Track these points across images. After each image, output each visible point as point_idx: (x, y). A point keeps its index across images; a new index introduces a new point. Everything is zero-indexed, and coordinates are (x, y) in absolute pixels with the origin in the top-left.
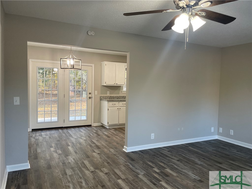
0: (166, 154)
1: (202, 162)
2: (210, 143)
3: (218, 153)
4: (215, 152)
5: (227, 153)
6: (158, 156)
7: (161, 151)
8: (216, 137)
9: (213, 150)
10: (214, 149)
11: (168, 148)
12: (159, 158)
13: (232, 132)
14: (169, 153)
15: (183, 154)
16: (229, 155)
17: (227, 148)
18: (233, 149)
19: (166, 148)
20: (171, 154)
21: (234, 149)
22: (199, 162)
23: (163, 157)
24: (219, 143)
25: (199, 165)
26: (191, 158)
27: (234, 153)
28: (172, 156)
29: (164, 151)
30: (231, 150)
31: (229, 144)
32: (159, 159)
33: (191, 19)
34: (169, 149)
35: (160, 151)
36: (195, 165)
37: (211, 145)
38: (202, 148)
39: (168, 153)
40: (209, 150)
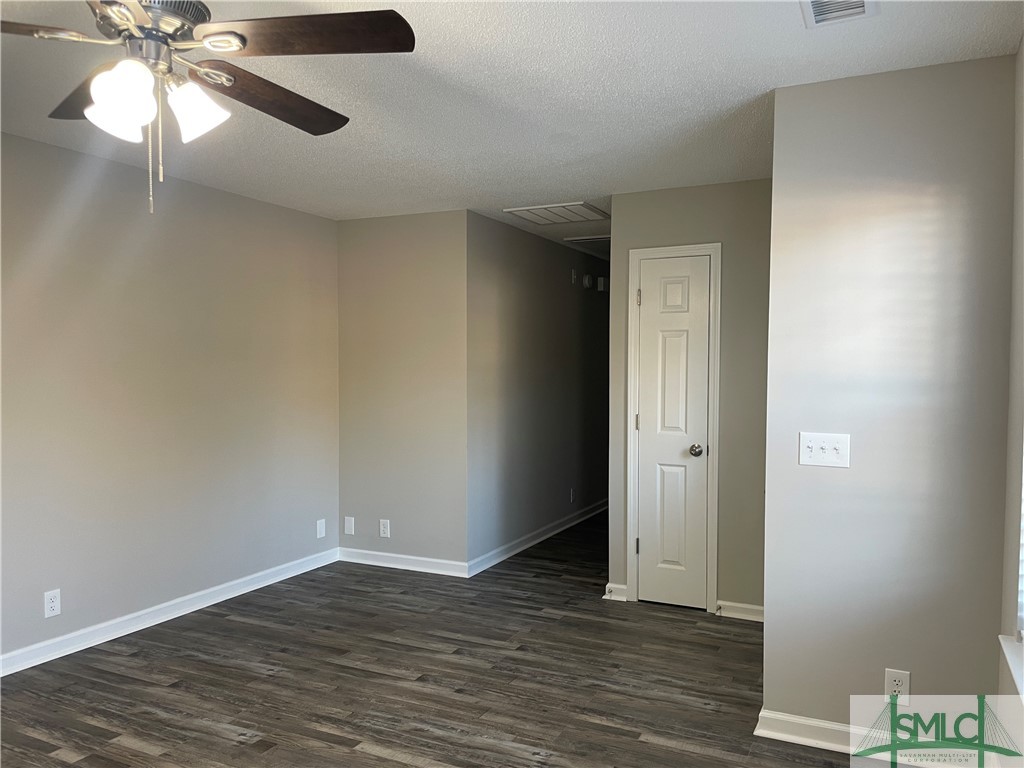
0: (122, 670)
1: (274, 664)
2: (312, 581)
3: (337, 613)
4: (327, 612)
5: (370, 606)
6: (81, 689)
7: (99, 661)
8: (337, 555)
9: (322, 607)
10: (327, 601)
11: (133, 640)
12: (83, 695)
13: (386, 528)
14: (138, 662)
15: (199, 650)
16: (373, 615)
17: (369, 589)
18: (389, 589)
19: (125, 643)
20: (145, 663)
21: (394, 586)
22: (263, 669)
23: (104, 688)
24: (343, 577)
25: (264, 681)
26: (233, 662)
27: (392, 602)
28: (151, 672)
29: (112, 659)
30: (384, 592)
31: (377, 571)
32: (83, 701)
33: (168, 90)
34: (135, 644)
35: (93, 665)
36: (248, 685)
37: (315, 588)
38: (280, 610)
39: (132, 664)
40: (307, 609)
